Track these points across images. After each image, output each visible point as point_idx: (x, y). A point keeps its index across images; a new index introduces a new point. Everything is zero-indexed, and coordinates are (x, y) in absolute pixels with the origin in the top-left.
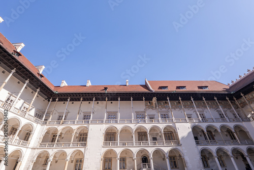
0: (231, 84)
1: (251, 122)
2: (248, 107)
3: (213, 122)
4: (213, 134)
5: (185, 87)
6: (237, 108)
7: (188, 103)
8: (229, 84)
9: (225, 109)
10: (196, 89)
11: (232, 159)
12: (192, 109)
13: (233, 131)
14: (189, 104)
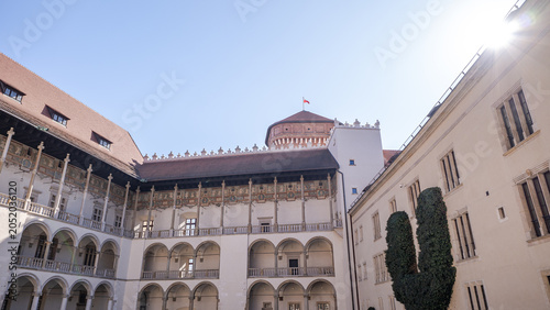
0: (150, 158)
1: (133, 241)
2: (147, 212)
3: (77, 224)
4: (59, 246)
5: (67, 119)
6: (130, 207)
7: (51, 162)
8: (146, 157)
9: (111, 203)
10: (86, 138)
11: (65, 300)
12: (49, 179)
13: (99, 249)
14: (50, 165)
